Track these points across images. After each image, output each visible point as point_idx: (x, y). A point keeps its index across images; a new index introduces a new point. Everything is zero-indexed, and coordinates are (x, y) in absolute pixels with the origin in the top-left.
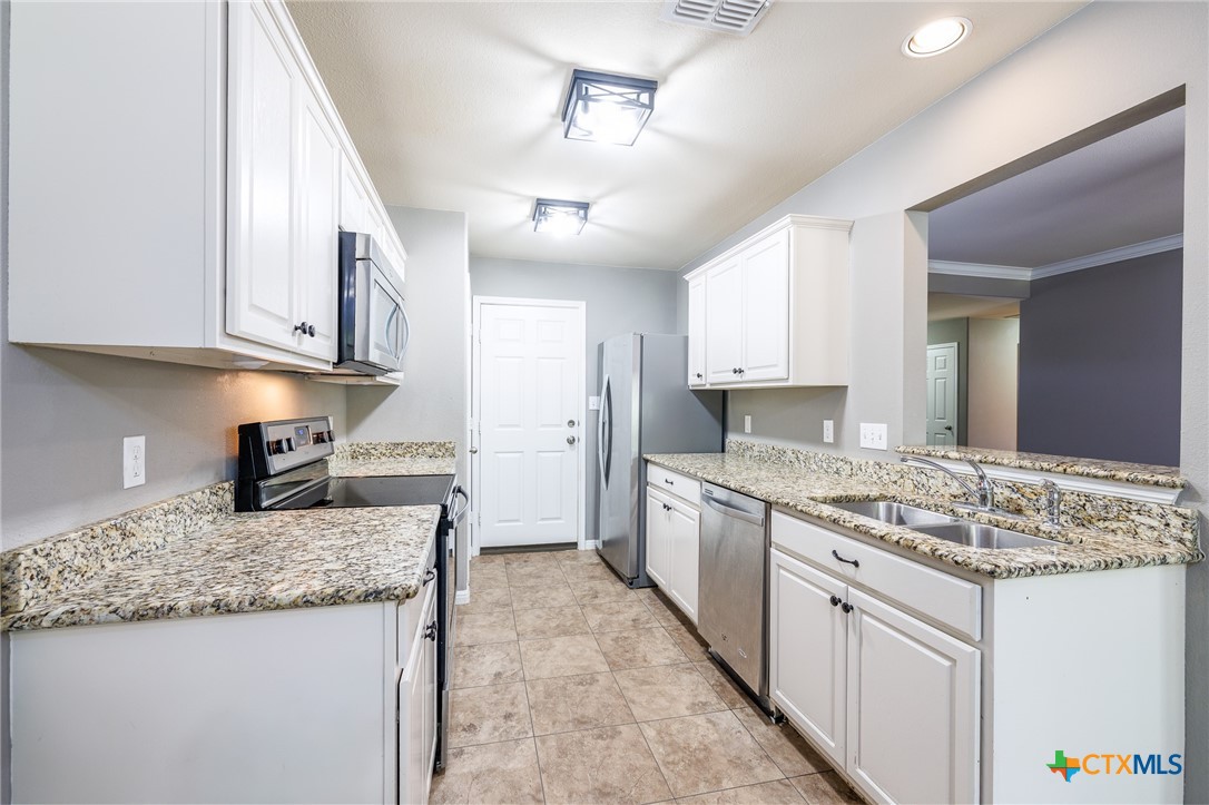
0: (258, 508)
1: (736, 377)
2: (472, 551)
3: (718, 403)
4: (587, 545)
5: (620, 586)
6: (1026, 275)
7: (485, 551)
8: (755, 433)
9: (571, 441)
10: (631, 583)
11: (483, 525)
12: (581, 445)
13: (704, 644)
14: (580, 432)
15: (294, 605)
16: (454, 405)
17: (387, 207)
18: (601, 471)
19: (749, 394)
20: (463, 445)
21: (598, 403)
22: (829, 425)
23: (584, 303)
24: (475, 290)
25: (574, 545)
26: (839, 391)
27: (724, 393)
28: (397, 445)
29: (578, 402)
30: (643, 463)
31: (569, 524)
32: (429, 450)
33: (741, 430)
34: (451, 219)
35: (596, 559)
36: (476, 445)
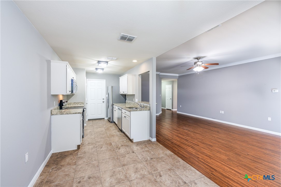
0: (62, 109)
1: (123, 93)
2: (87, 120)
3: (125, 96)
4: (106, 118)
5: (110, 123)
6: (178, 75)
7: (89, 120)
8: (128, 100)
9: (103, 102)
10: (111, 122)
11: (89, 115)
12: (105, 103)
13: (118, 127)
14: (105, 100)
15: (73, 114)
16: (84, 97)
17: (72, 68)
18: (108, 107)
19: (128, 95)
20: (85, 103)
21: (107, 96)
22: (134, 99)
23: (105, 80)
24: (87, 78)
25: (104, 118)
26: (134, 95)
27: (125, 95)
28: (75, 103)
29: (104, 96)
30: (113, 105)
31: (103, 115)
32: (80, 103)
33: (127, 100)
34: (83, 70)
35: (107, 120)
36: (87, 103)
